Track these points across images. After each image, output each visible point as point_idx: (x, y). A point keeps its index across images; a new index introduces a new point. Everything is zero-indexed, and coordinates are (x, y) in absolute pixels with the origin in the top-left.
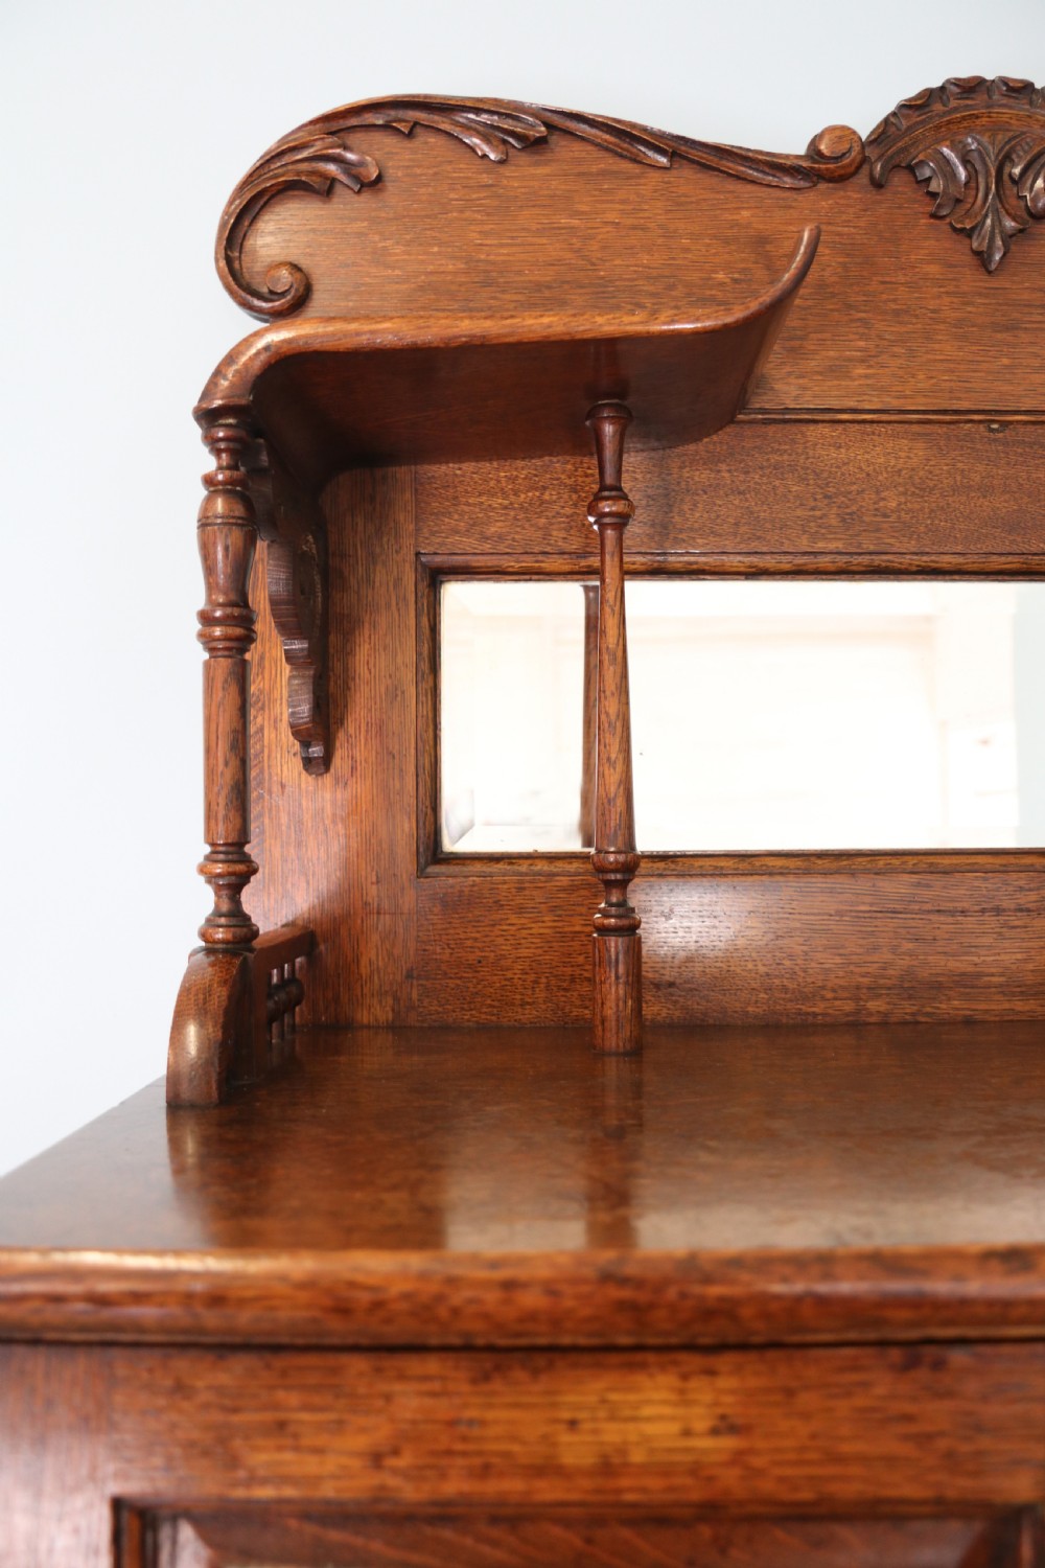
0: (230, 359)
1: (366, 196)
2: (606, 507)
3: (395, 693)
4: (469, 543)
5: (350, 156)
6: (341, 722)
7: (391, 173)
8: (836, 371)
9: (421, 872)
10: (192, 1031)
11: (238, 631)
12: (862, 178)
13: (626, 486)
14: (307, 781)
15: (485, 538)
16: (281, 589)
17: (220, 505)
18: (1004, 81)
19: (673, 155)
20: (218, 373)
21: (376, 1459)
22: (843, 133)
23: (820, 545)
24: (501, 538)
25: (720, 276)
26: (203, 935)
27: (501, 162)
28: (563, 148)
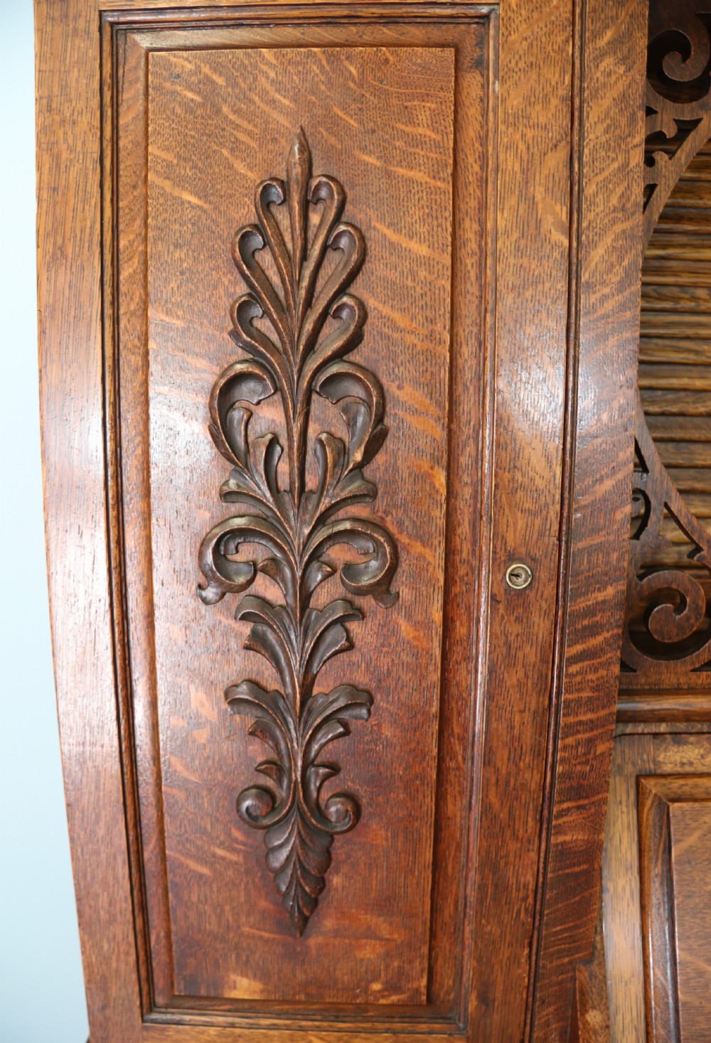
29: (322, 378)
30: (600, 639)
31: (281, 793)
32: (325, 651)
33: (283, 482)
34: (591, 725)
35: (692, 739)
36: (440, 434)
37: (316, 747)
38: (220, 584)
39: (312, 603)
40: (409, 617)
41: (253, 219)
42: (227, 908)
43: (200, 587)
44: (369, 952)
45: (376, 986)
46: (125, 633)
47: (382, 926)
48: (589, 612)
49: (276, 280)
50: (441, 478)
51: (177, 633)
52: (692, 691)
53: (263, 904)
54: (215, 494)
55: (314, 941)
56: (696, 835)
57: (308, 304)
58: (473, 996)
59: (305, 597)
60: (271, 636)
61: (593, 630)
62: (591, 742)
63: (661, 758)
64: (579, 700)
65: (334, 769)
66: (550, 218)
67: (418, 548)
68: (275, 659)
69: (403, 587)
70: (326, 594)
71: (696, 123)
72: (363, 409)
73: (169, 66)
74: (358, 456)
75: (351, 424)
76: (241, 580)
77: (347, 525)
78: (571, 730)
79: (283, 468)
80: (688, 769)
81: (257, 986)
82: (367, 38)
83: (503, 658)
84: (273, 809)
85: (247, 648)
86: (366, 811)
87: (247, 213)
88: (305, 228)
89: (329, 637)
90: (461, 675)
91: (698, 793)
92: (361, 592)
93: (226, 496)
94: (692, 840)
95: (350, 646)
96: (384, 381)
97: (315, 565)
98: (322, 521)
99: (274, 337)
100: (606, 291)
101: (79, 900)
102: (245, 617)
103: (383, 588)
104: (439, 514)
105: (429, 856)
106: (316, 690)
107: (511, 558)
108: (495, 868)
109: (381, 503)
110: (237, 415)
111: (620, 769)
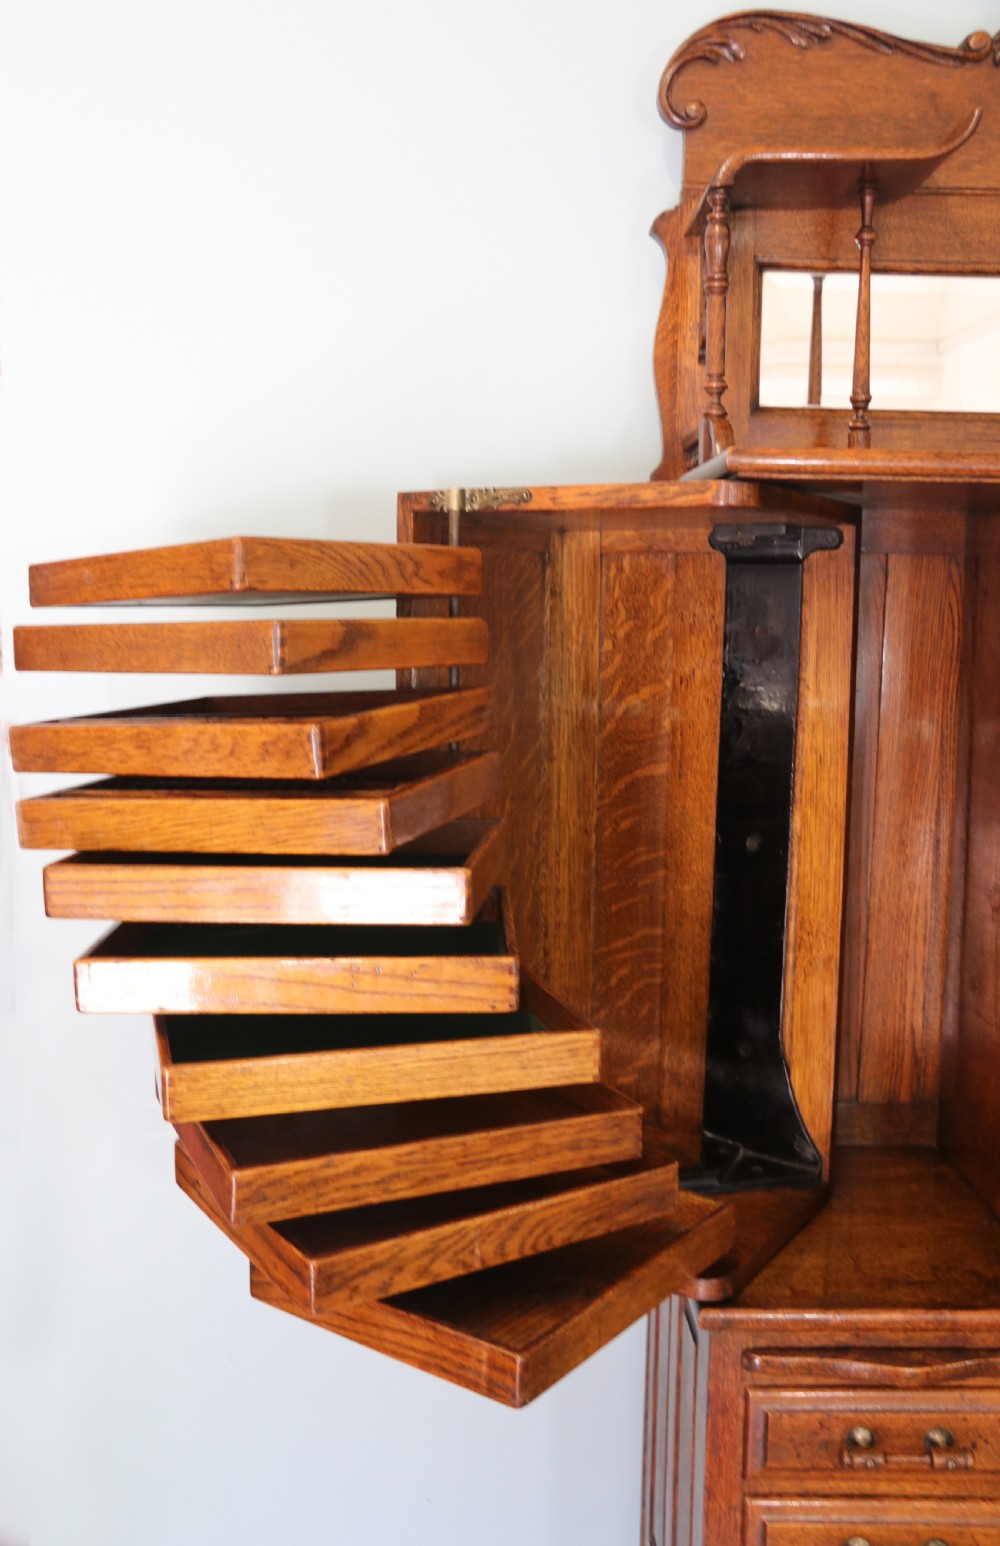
1: (737, 67)
2: (866, 236)
4: (777, 252)
5: (733, 46)
7: (754, 53)
8: (965, 167)
9: (752, 415)
11: (724, 284)
12: (990, 61)
15: (788, 250)
19: (894, 48)
22: (982, 35)
23: (951, 258)
24: (796, 250)
27: (806, 49)
28: (838, 42)
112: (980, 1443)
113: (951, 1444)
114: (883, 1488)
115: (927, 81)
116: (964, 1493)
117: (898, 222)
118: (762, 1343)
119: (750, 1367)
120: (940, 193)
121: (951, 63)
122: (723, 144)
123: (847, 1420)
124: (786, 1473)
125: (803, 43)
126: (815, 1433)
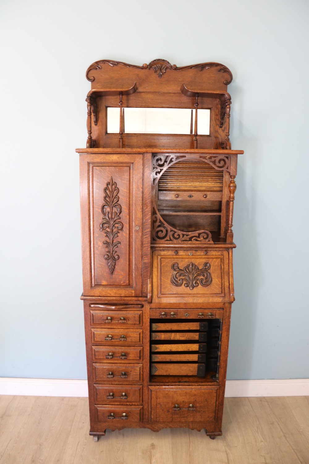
0: (89, 92)
1: (100, 70)
2: (121, 103)
3: (103, 118)
4: (110, 104)
5: (99, 66)
6: (98, 121)
7: (103, 67)
8: (144, 88)
9: (105, 135)
10: (88, 144)
11: (90, 114)
12: (148, 69)
13: (123, 101)
14: (95, 126)
15: (111, 104)
16: (93, 110)
17: (89, 104)
18: (161, 59)
19: (129, 66)
20: (88, 93)
21: (101, 159)
22: (146, 64)
23: (143, 105)
24: (113, 104)
25: (134, 78)
26: (88, 138)
27: (113, 66)
28: (119, 65)
29: (114, 205)
30: (147, 236)
31: (109, 255)
32: (115, 237)
33: (110, 217)
34: (147, 246)
35: (166, 251)
36: (128, 212)
37: (114, 249)
38: (102, 229)
39: (113, 231)
40: (125, 233)
41: (106, 187)
42: (102, 271)
43: (100, 229)
44: (120, 277)
45: (122, 282)
46: (90, 235)
47: (122, 273)
48: (146, 232)
49: (109, 194)
50: (128, 217)
51: (97, 235)
52: (165, 244)
53: (107, 270)
54: (102, 218)
55: (114, 276)
56: (165, 263)
57: (112, 197)
58: (135, 283)
59: (112, 230)
60: (108, 235)
61: (147, 234)
62: (147, 248)
63: (161, 253)
64: (145, 243)
65: (116, 252)
66: (140, 187)
67: (126, 225)
68: (109, 238)
69: (124, 229)
70: (115, 230)
71: (163, 169)
72: (119, 209)
73: (96, 168)
74: (118, 214)
75: (118, 210)
76: (105, 228)
77: (117, 222)
78: (145, 247)
79: (110, 216)
80: (165, 255)
81: (106, 282)
82: (119, 165)
83: (136, 238)
84: (108, 257)
85: (106, 237)
86: (120, 257)
87: (105, 186)
88: (112, 188)
89: (115, 235)
90: (131, 240)
91: (165, 257)
92: (119, 230)
93: (103, 219)
94: (164, 263)
95: (118, 236)
96: (121, 206)
97: (113, 227)
98: (114, 221)
99: (109, 200)
100: (147, 195)
101: (83, 271)
102: (105, 233)
103: (122, 229)
104: (128, 221)
105: (128, 263)
106: (114, 242)
107: (137, 226)
108: (136, 265)
109: (121, 219)
110: (104, 209)
111: (155, 255)
112: (130, 319)
113: (124, 319)
114: (115, 327)
115: (136, 72)
116: (128, 328)
117: (132, 98)
118: (92, 303)
119: (90, 306)
120: (140, 92)
121: (140, 69)
122: (98, 84)
123: (107, 315)
124: (97, 324)
125: (112, 66)
126: (101, 318)
